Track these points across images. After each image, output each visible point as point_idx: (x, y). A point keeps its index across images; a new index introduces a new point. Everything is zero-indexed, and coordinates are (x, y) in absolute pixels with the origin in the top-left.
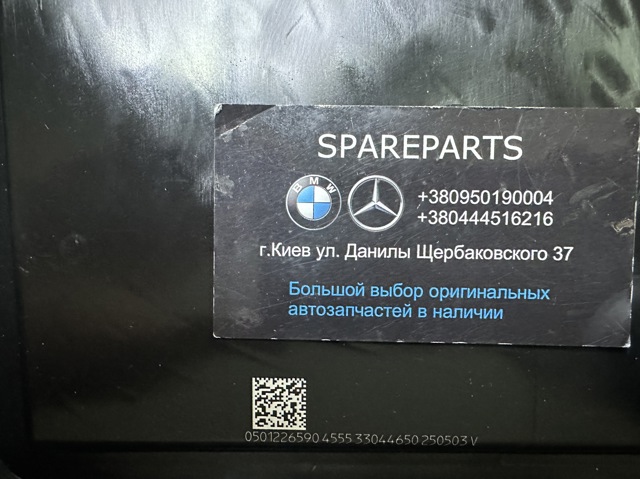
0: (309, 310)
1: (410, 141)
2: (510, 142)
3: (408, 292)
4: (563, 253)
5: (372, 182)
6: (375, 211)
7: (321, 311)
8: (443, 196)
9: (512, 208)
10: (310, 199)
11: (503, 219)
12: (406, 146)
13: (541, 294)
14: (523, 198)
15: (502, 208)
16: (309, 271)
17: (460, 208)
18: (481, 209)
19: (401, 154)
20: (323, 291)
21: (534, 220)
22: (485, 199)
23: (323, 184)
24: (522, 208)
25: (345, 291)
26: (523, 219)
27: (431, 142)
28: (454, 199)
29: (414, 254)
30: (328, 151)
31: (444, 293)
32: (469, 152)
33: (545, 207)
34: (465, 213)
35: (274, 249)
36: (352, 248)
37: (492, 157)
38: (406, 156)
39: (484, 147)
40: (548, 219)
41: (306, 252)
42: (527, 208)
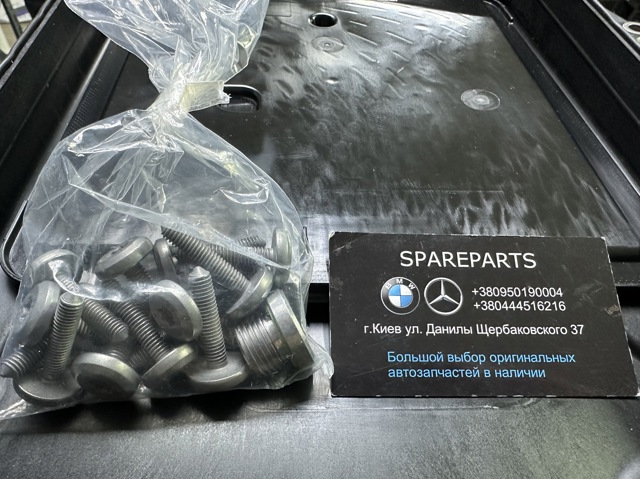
0: (404, 373)
1: (461, 256)
2: (527, 257)
3: (475, 358)
4: (578, 329)
5: (440, 282)
6: (443, 301)
7: (413, 374)
8: (488, 291)
9: (536, 299)
10: (398, 293)
11: (532, 306)
12: (459, 259)
13: (569, 359)
15: (531, 300)
16: (400, 344)
17: (502, 299)
18: (516, 300)
19: (456, 263)
20: (413, 359)
21: (552, 307)
22: (517, 293)
23: (406, 283)
24: (543, 299)
25: (429, 358)
26: (546, 306)
27: (475, 257)
28: (496, 293)
29: (475, 330)
30: (408, 262)
31: (501, 358)
32: (502, 264)
33: (558, 299)
34: (506, 303)
35: (375, 328)
36: (431, 327)
37: (517, 266)
38: (460, 265)
39: (511, 260)
40: (562, 306)
41: (398, 330)
42: (547, 299)
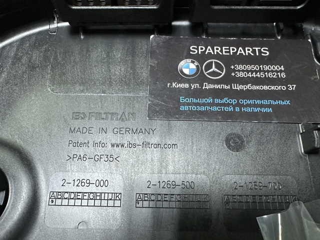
0: (189, 108)
1: (225, 49)
2: (264, 50)
3: (230, 101)
4: (292, 87)
5: (212, 62)
6: (214, 72)
7: (194, 108)
8: (240, 67)
9: (268, 71)
10: (188, 67)
11: (265, 75)
12: (224, 50)
13: (286, 103)
14: (272, 68)
15: (265, 72)
16: (188, 93)
17: (248, 71)
18: (256, 72)
19: (222, 53)
20: (195, 101)
21: (278, 75)
22: (257, 68)
23: (193, 62)
24: (272, 71)
25: (204, 101)
26: (273, 75)
27: (233, 50)
28: (245, 68)
29: (231, 87)
30: (195, 52)
31: (246, 102)
32: (249, 53)
33: (281, 71)
34: (250, 73)
35: (174, 85)
36: (206, 85)
37: (257, 54)
38: (224, 54)
39: (254, 51)
40: (283, 75)
41: (187, 86)
42: (274, 71)
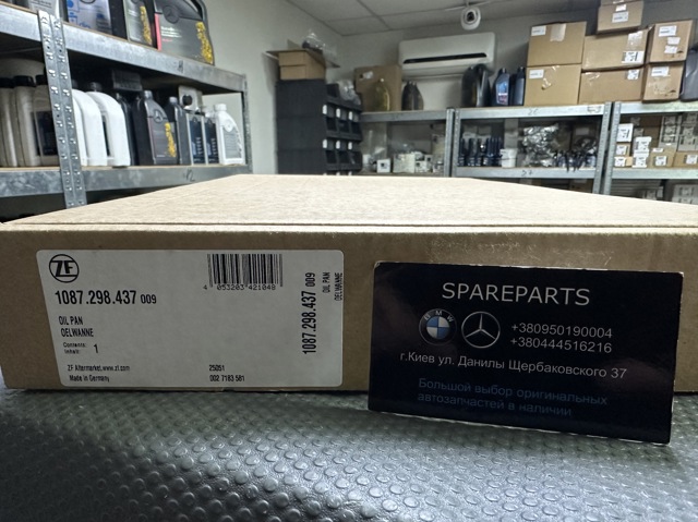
0: (432, 398)
1: (506, 290)
2: (581, 293)
3: (502, 391)
4: (619, 373)
5: (479, 316)
6: (480, 335)
7: (440, 399)
8: (529, 328)
9: (580, 339)
10: (436, 325)
11: (573, 346)
12: (504, 292)
13: (601, 401)
14: (589, 332)
15: (573, 338)
17: (541, 337)
18: (557, 339)
19: (500, 297)
20: (442, 386)
21: (597, 348)
22: (561, 331)
23: (445, 316)
24: (589, 339)
25: (457, 387)
26: (589, 346)
27: (522, 291)
28: (537, 330)
29: (507, 365)
30: (450, 294)
31: (528, 394)
32: (550, 299)
33: (605, 340)
34: (545, 340)
35: (410, 356)
36: (463, 359)
37: (567, 302)
38: (503, 300)
39: (561, 296)
40: (607, 348)
41: (432, 359)
42: (592, 339)
